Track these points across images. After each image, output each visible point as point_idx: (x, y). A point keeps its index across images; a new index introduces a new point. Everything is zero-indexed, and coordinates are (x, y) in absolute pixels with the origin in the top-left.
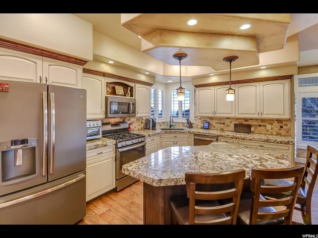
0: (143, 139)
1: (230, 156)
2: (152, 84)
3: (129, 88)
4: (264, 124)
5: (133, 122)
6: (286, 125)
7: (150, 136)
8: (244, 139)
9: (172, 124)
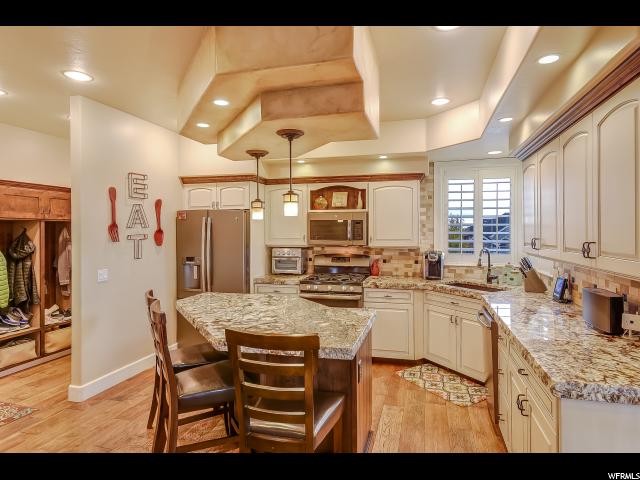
7: (377, 286)
9: (492, 273)
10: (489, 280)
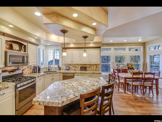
0: (34, 79)
1: (86, 82)
2: (39, 45)
3: (23, 46)
4: (91, 66)
5: (25, 69)
6: (98, 66)
7: (38, 77)
8: (85, 73)
9: (50, 68)
10: (49, 70)
